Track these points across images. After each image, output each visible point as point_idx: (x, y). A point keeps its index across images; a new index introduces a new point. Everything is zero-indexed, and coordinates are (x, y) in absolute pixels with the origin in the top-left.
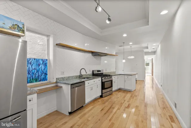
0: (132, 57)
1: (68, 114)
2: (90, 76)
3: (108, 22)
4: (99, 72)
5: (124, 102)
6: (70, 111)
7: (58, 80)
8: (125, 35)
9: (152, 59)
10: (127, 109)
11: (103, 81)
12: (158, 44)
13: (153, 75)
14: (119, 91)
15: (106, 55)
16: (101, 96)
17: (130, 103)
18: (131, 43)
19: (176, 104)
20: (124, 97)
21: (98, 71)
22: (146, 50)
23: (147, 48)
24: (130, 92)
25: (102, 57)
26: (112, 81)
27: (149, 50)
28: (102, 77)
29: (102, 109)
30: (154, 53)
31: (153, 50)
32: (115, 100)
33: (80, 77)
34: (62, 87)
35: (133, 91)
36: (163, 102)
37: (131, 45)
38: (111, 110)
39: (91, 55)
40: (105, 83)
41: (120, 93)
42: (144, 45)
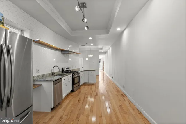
0: (91, 56)
1: (50, 111)
2: (60, 73)
3: (86, 29)
4: (69, 70)
5: (92, 92)
6: (52, 107)
7: (34, 79)
8: (90, 38)
9: (103, 57)
10: (96, 96)
11: (74, 77)
12: (110, 47)
13: (103, 71)
14: (84, 85)
15: (73, 53)
16: (72, 91)
17: (96, 92)
18: (92, 45)
19: (124, 86)
20: (91, 89)
21: (67, 68)
22: (100, 51)
23: (101, 49)
24: (93, 84)
25: (69, 55)
26: (79, 76)
27: (103, 51)
28: (73, 73)
29: (79, 100)
30: (105, 53)
31: (105, 51)
32: (85, 92)
33: (52, 75)
34: (42, 85)
35: (95, 83)
36: (116, 88)
37: (92, 46)
38: (86, 99)
39: (60, 52)
40: (76, 78)
41: (86, 87)
42: (100, 46)
